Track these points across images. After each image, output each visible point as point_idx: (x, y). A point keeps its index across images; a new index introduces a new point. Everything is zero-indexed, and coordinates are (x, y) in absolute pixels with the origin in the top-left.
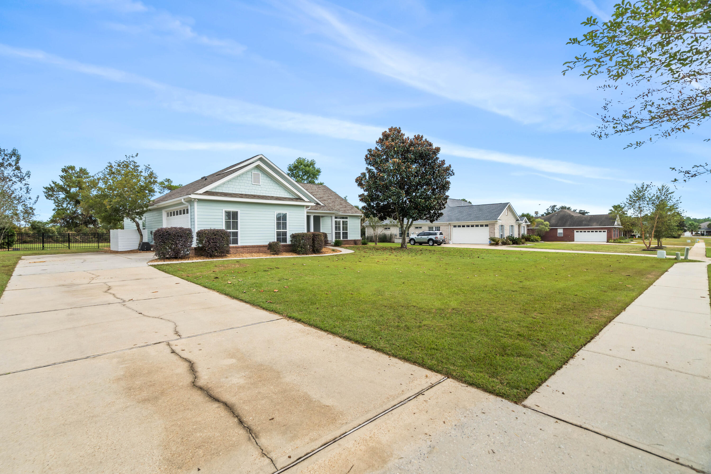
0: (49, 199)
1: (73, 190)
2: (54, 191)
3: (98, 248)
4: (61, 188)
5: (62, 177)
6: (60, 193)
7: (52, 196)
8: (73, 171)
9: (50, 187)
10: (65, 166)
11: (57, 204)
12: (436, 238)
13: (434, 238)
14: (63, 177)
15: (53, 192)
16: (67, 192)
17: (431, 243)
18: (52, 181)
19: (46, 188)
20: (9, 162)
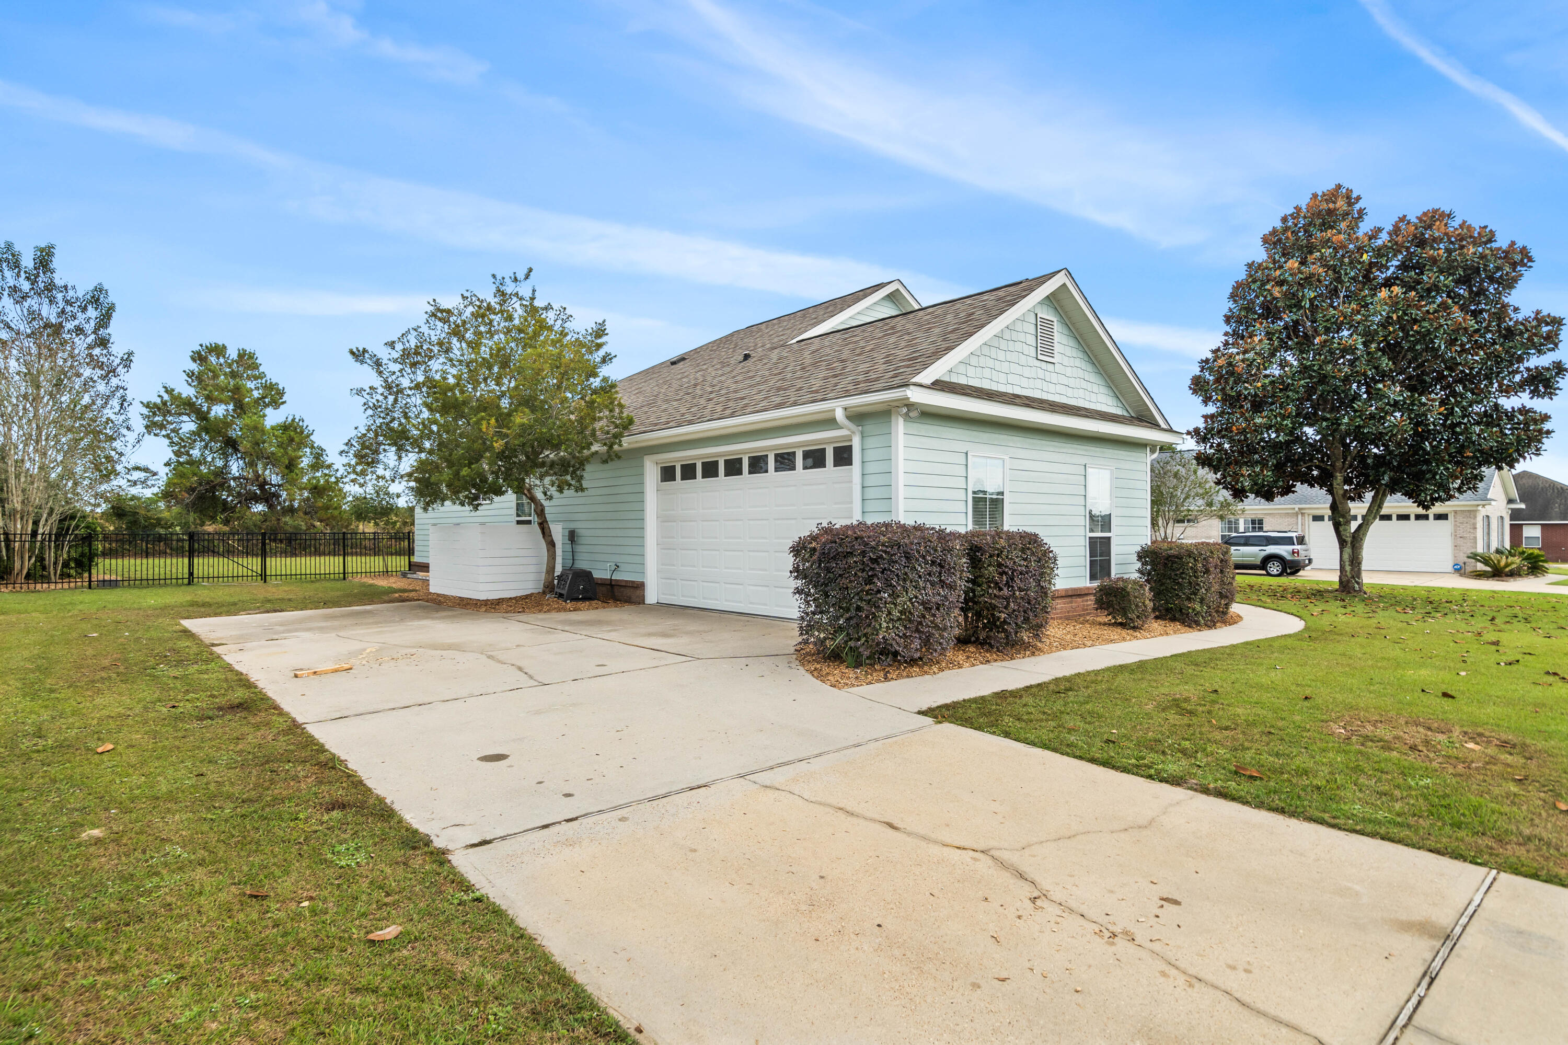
0: (155, 435)
1: (218, 411)
2: (169, 412)
3: (344, 578)
4: (189, 406)
5: (191, 374)
6: (185, 418)
7: (162, 427)
8: (222, 360)
9: (158, 401)
10: (201, 345)
11: (176, 448)
12: (1293, 553)
13: (1284, 554)
14: (193, 374)
15: (164, 416)
16: (202, 416)
17: (1274, 568)
18: (165, 387)
19: (147, 406)
20: (76, 322)
